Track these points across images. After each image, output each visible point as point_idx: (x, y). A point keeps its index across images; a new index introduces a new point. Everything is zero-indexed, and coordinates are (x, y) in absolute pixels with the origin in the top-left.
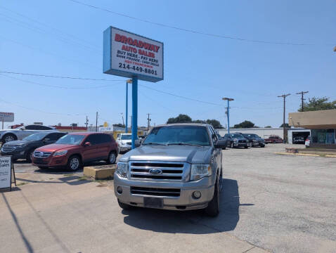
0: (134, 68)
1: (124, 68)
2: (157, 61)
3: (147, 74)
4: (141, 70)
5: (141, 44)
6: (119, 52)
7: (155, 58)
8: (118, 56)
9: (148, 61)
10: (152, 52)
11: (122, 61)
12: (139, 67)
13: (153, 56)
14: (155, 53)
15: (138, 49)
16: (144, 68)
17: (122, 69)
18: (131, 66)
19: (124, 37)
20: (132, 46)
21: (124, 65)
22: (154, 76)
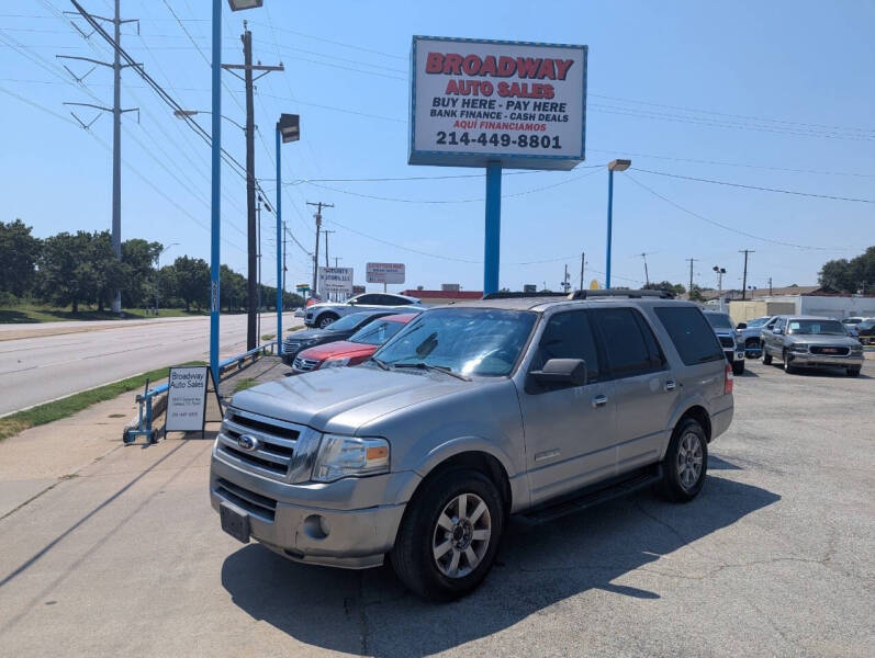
0: (482, 140)
1: (454, 142)
2: (562, 106)
3: (528, 150)
4: (507, 140)
5: (506, 67)
6: (437, 101)
7: (557, 100)
8: (433, 113)
9: (530, 110)
10: (546, 81)
11: (447, 125)
12: (500, 133)
13: (549, 92)
14: (556, 84)
15: (495, 82)
16: (514, 135)
17: (447, 148)
18: (474, 134)
19: (455, 58)
20: (477, 78)
21: (453, 135)
22: (550, 151)
